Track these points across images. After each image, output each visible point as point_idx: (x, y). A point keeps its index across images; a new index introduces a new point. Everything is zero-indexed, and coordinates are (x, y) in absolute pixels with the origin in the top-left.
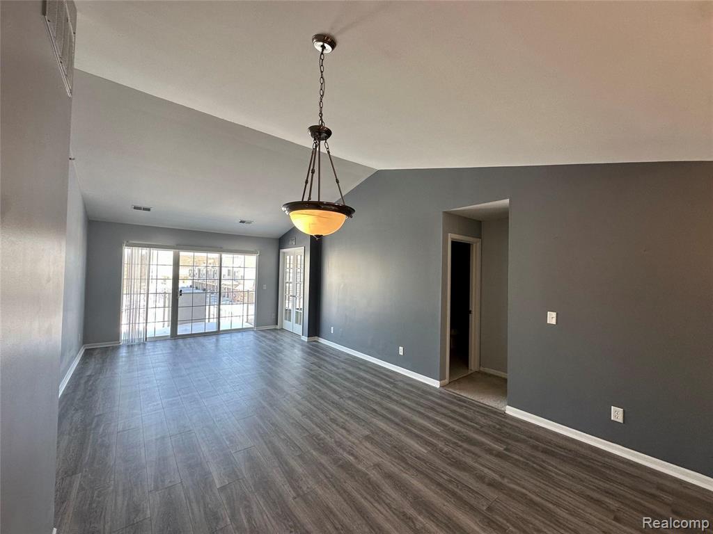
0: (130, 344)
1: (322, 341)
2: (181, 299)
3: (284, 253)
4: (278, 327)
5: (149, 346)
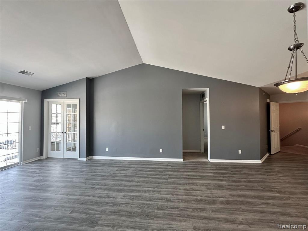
1: (95, 157)
3: (49, 103)
4: (44, 157)
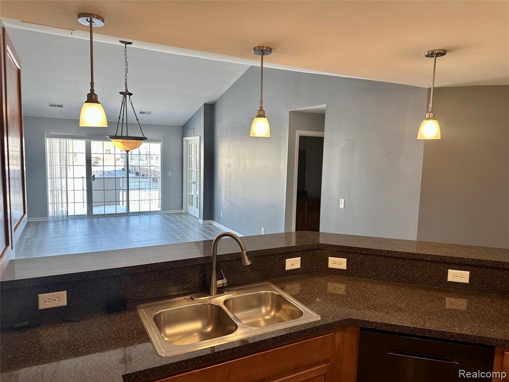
0: (56, 219)
1: (215, 224)
2: (94, 183)
3: (187, 141)
4: (183, 211)
5: (71, 222)
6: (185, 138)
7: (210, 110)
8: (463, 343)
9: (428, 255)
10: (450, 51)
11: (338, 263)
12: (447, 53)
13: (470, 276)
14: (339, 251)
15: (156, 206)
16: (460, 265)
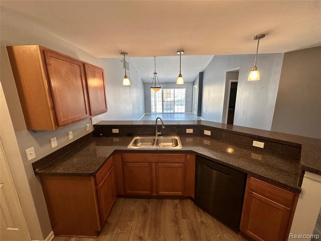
0: (153, 114)
2: (164, 103)
4: (192, 113)
6: (194, 86)
7: (201, 75)
8: (232, 168)
9: (243, 133)
10: (267, 34)
11: (208, 133)
12: (265, 36)
13: (264, 145)
14: (208, 128)
15: (183, 111)
16: (260, 139)
